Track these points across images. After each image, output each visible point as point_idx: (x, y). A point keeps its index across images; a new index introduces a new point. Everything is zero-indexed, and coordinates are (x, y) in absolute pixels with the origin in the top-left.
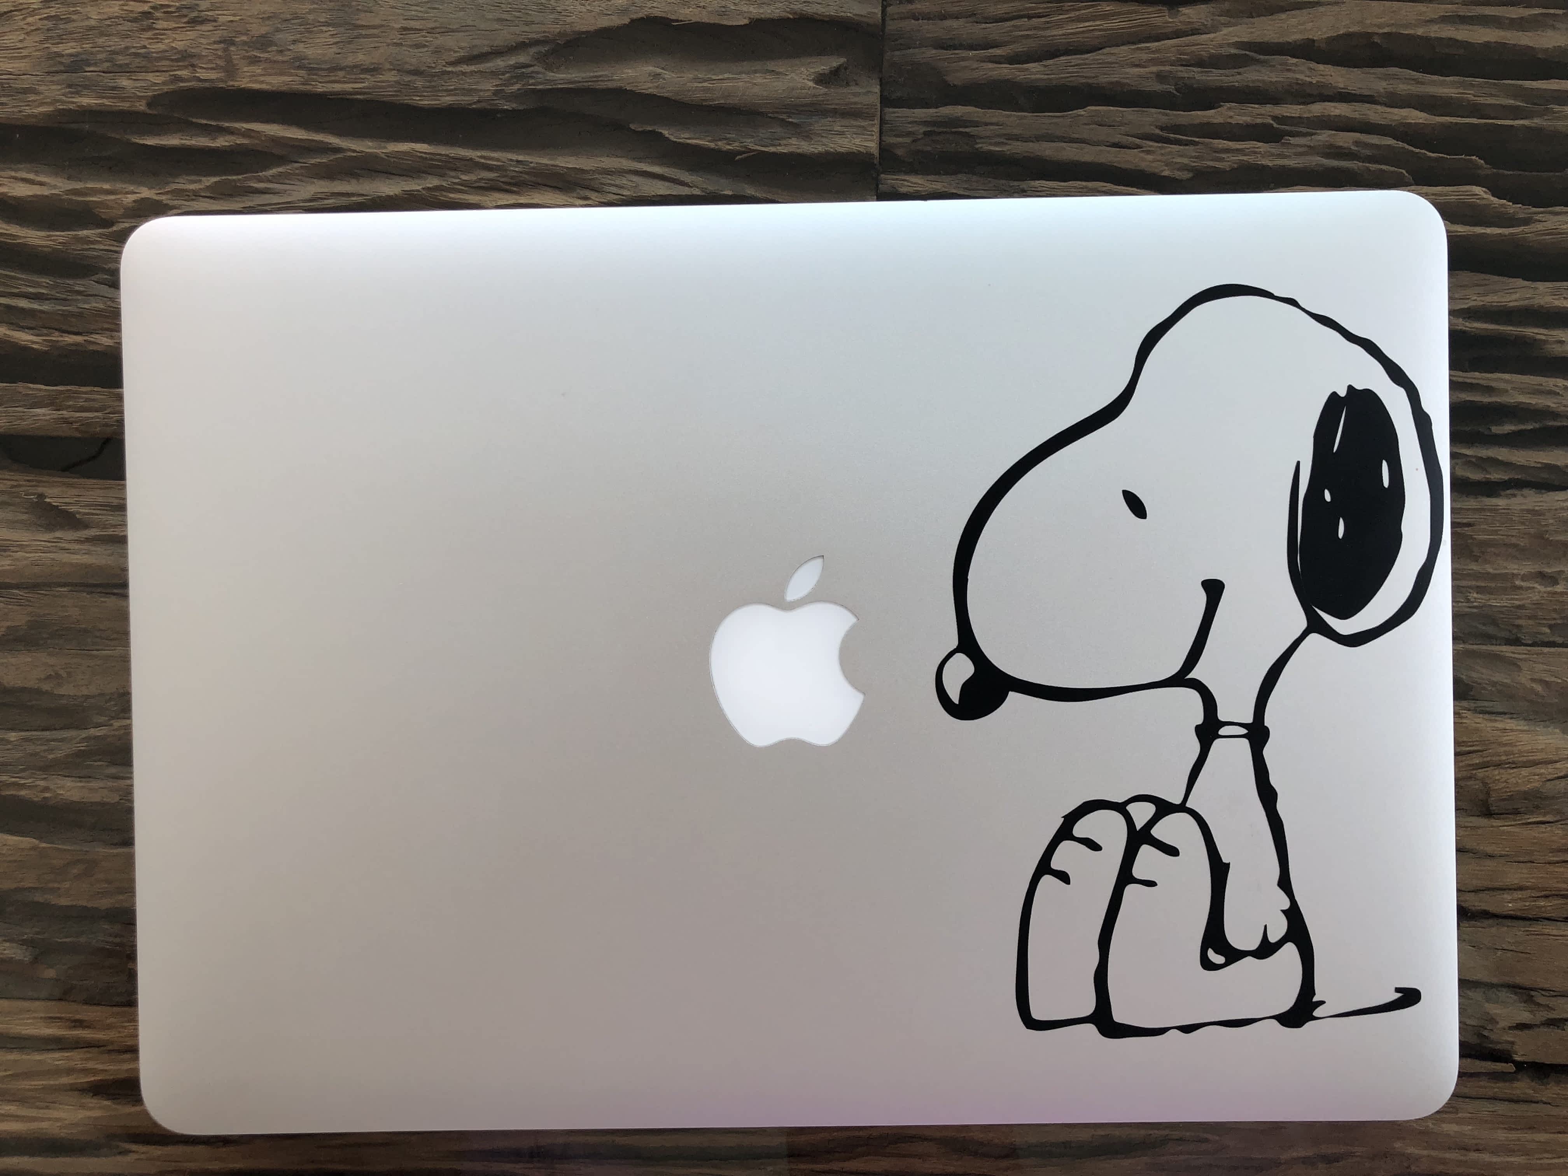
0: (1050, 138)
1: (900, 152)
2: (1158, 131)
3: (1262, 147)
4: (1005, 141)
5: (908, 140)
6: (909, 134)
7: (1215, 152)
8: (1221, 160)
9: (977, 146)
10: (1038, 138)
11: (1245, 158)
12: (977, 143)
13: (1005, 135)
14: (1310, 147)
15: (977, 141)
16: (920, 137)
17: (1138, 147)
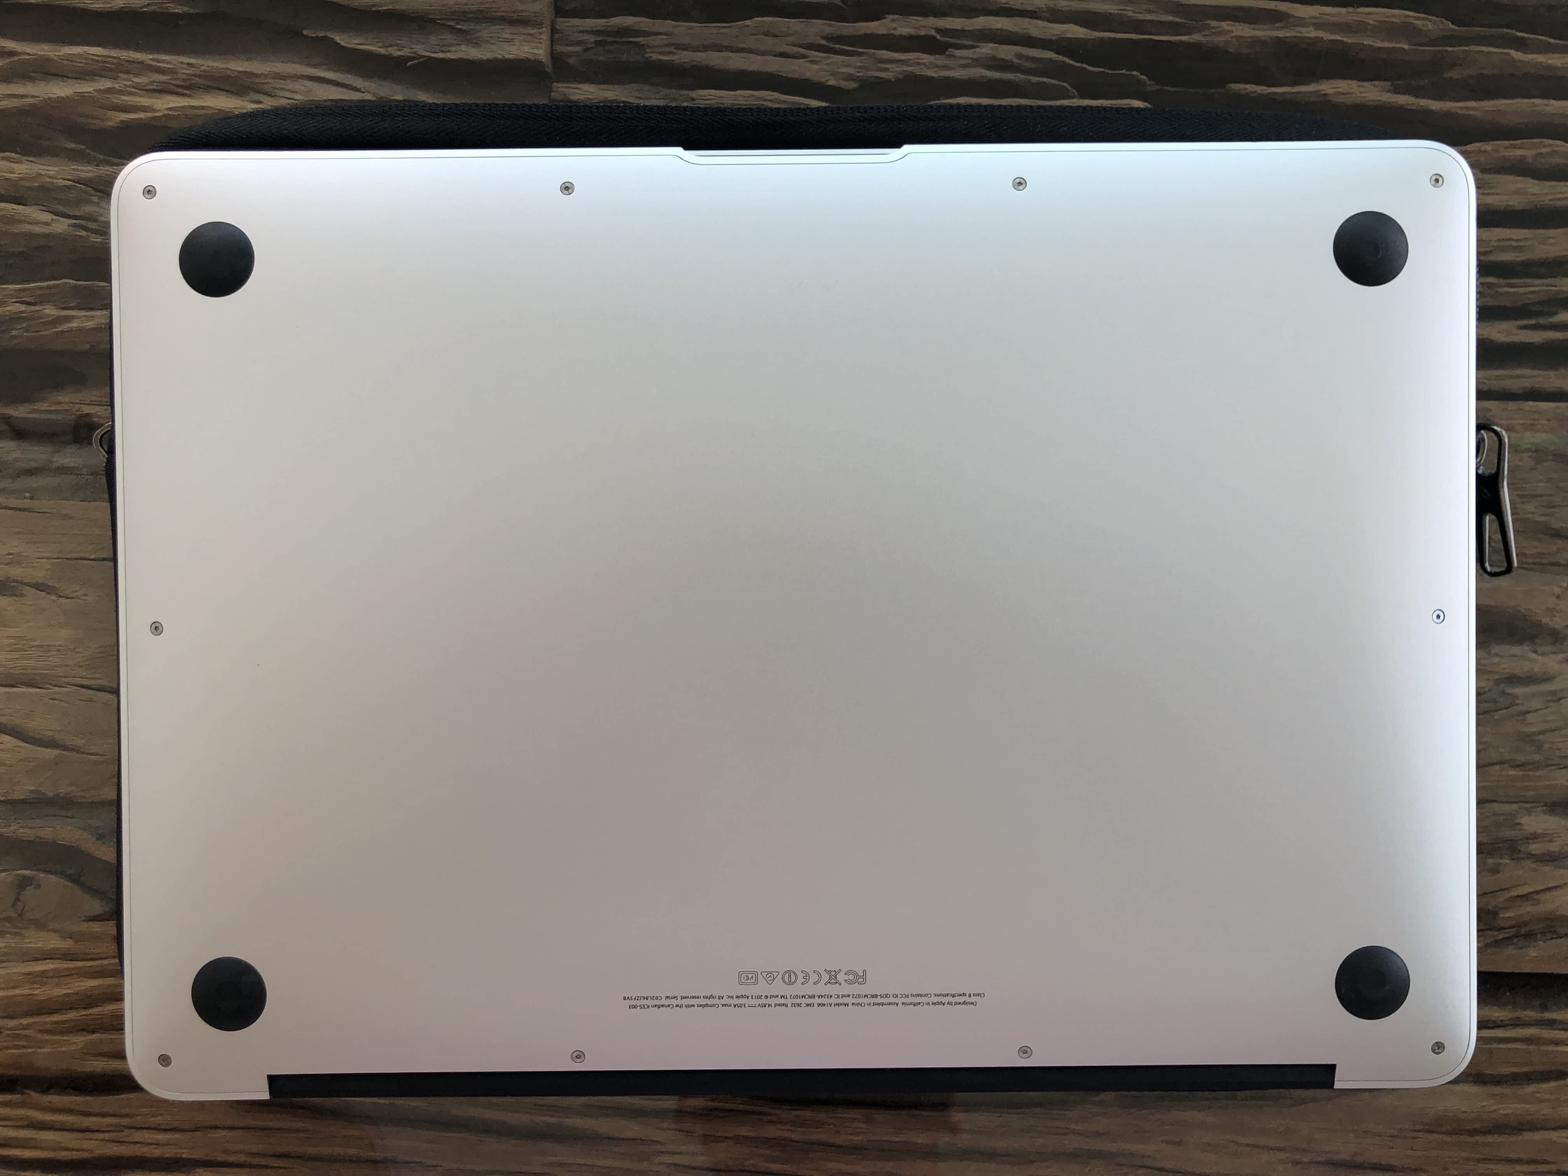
0: (719, 48)
1: (571, 61)
2: (823, 42)
3: (926, 58)
4: (674, 51)
5: (578, 49)
6: (579, 43)
7: (879, 62)
8: (886, 70)
9: (647, 55)
10: (706, 48)
11: (909, 69)
12: (647, 53)
13: (674, 44)
14: (972, 59)
15: (647, 50)
16: (590, 46)
17: (803, 56)
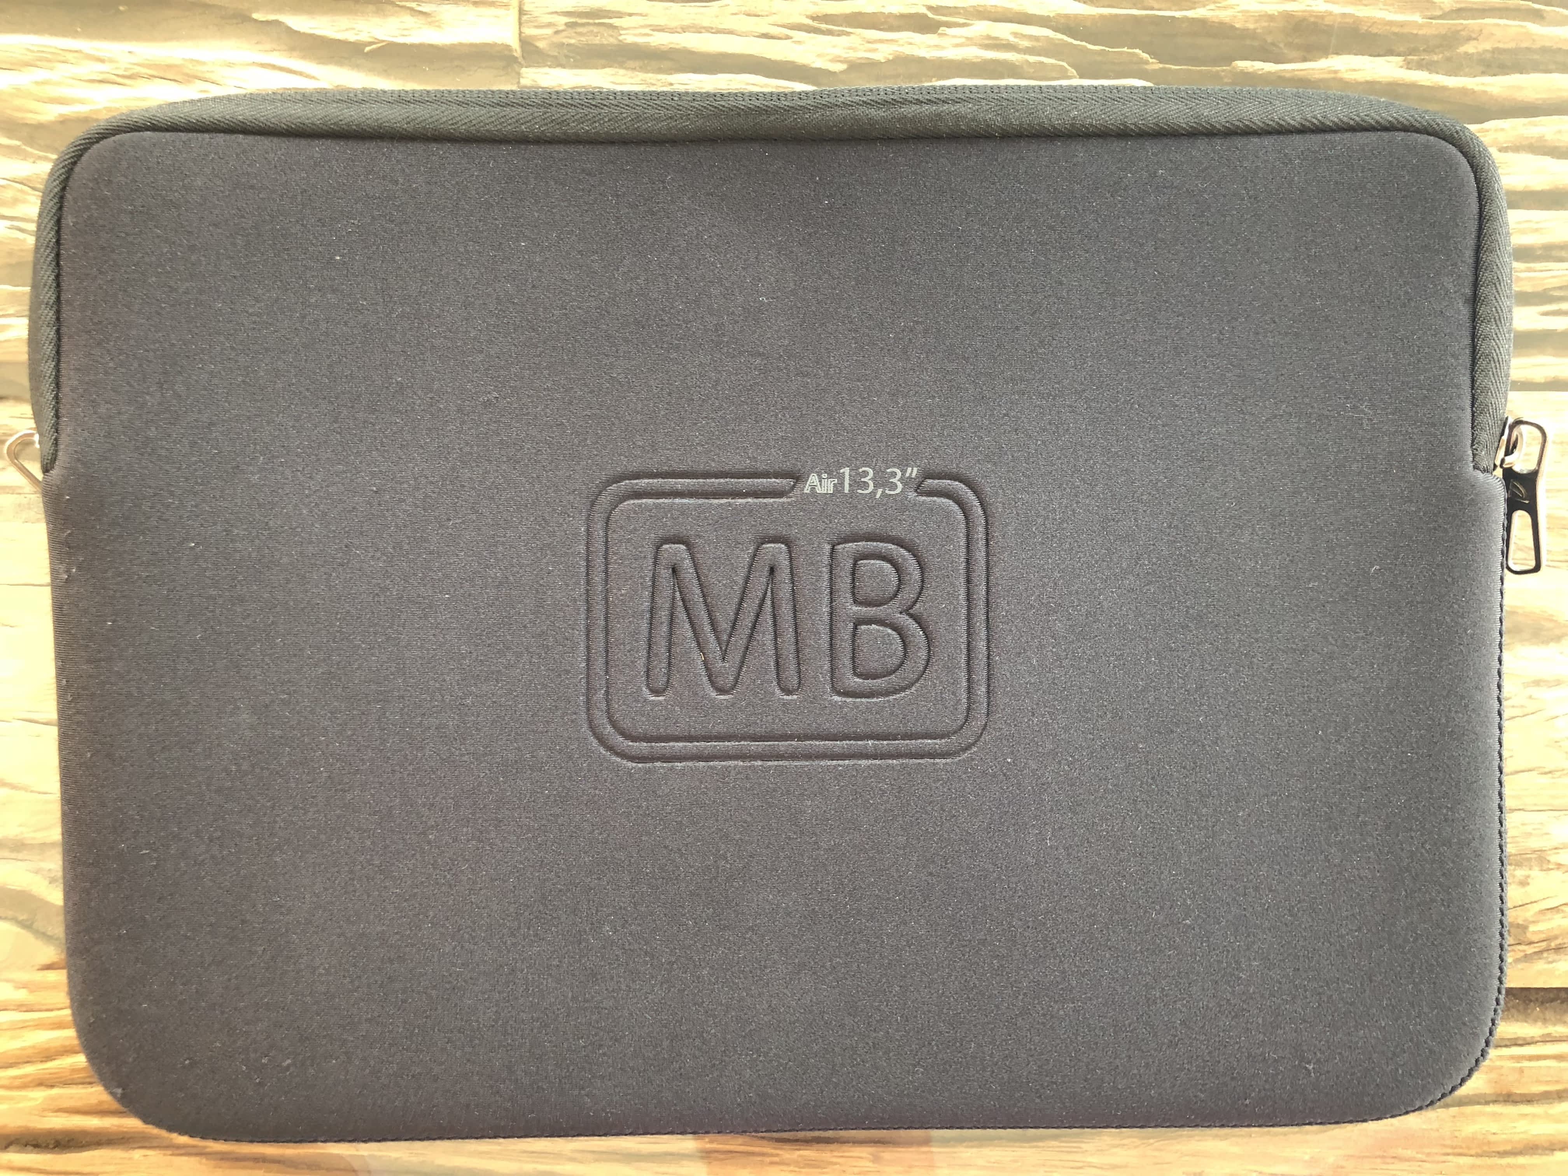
0: (698, 29)
1: (541, 45)
2: (810, 22)
3: (917, 37)
4: (651, 32)
5: (549, 31)
6: (549, 25)
7: (869, 42)
8: (875, 50)
9: (621, 38)
10: (684, 29)
11: (900, 49)
12: (621, 35)
13: (650, 26)
14: (967, 38)
15: (622, 32)
16: (561, 28)
17: (788, 37)
